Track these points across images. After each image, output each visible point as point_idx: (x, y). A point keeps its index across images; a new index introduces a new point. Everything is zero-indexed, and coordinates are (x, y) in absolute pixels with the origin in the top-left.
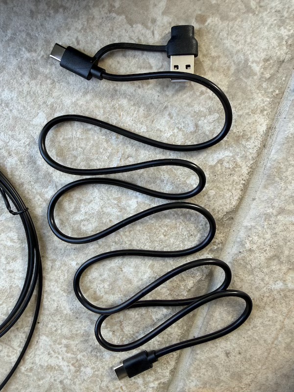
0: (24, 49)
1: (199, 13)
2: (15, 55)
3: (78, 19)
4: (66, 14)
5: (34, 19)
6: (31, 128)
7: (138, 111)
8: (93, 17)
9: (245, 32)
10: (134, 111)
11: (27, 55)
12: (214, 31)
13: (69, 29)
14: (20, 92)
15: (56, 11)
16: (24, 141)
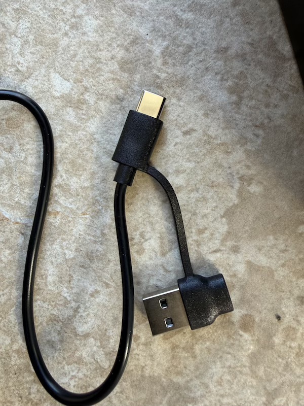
0: (165, 43)
1: (257, 319)
2: (154, 30)
3: (223, 129)
4: (229, 108)
5: (214, 55)
6: (43, 71)
7: (95, 242)
8: (230, 153)
9: (236, 393)
10: (94, 236)
11: (157, 51)
12: (233, 344)
13: (206, 115)
14: (98, 46)
15: (232, 91)
16: (22, 61)
